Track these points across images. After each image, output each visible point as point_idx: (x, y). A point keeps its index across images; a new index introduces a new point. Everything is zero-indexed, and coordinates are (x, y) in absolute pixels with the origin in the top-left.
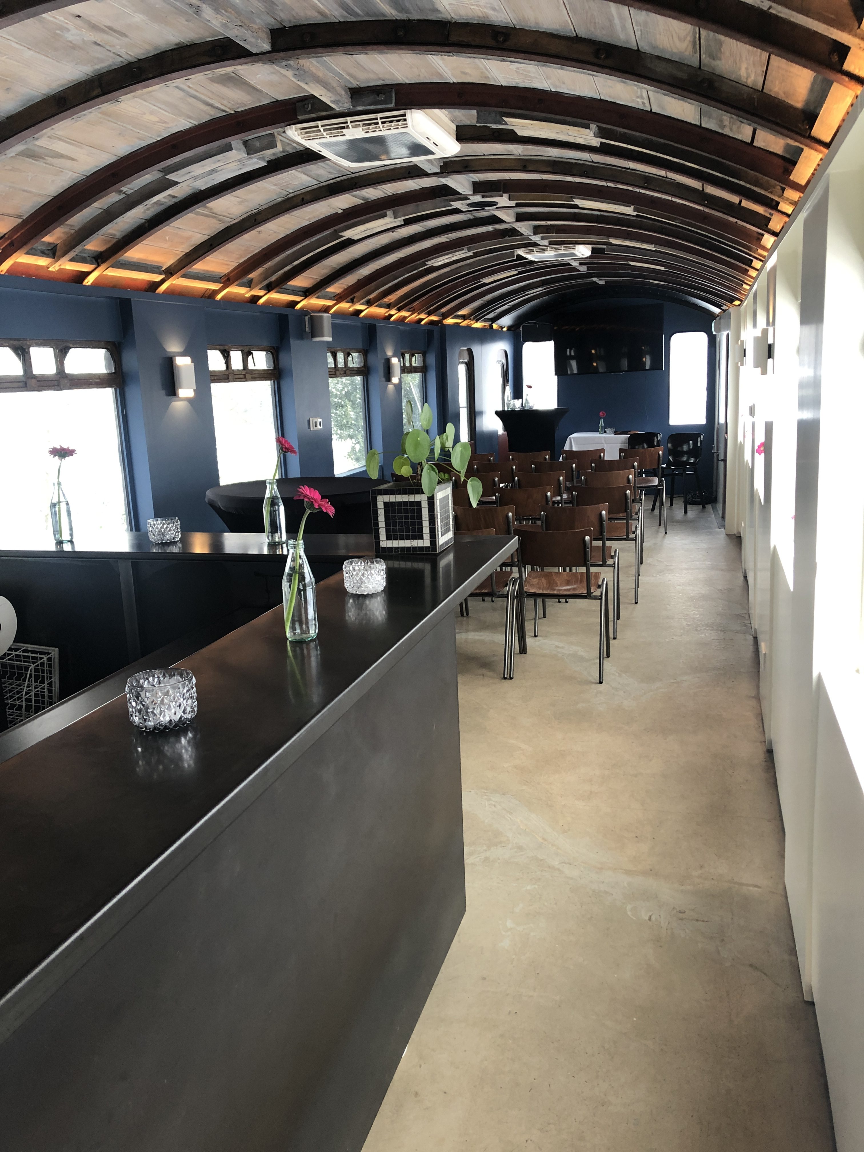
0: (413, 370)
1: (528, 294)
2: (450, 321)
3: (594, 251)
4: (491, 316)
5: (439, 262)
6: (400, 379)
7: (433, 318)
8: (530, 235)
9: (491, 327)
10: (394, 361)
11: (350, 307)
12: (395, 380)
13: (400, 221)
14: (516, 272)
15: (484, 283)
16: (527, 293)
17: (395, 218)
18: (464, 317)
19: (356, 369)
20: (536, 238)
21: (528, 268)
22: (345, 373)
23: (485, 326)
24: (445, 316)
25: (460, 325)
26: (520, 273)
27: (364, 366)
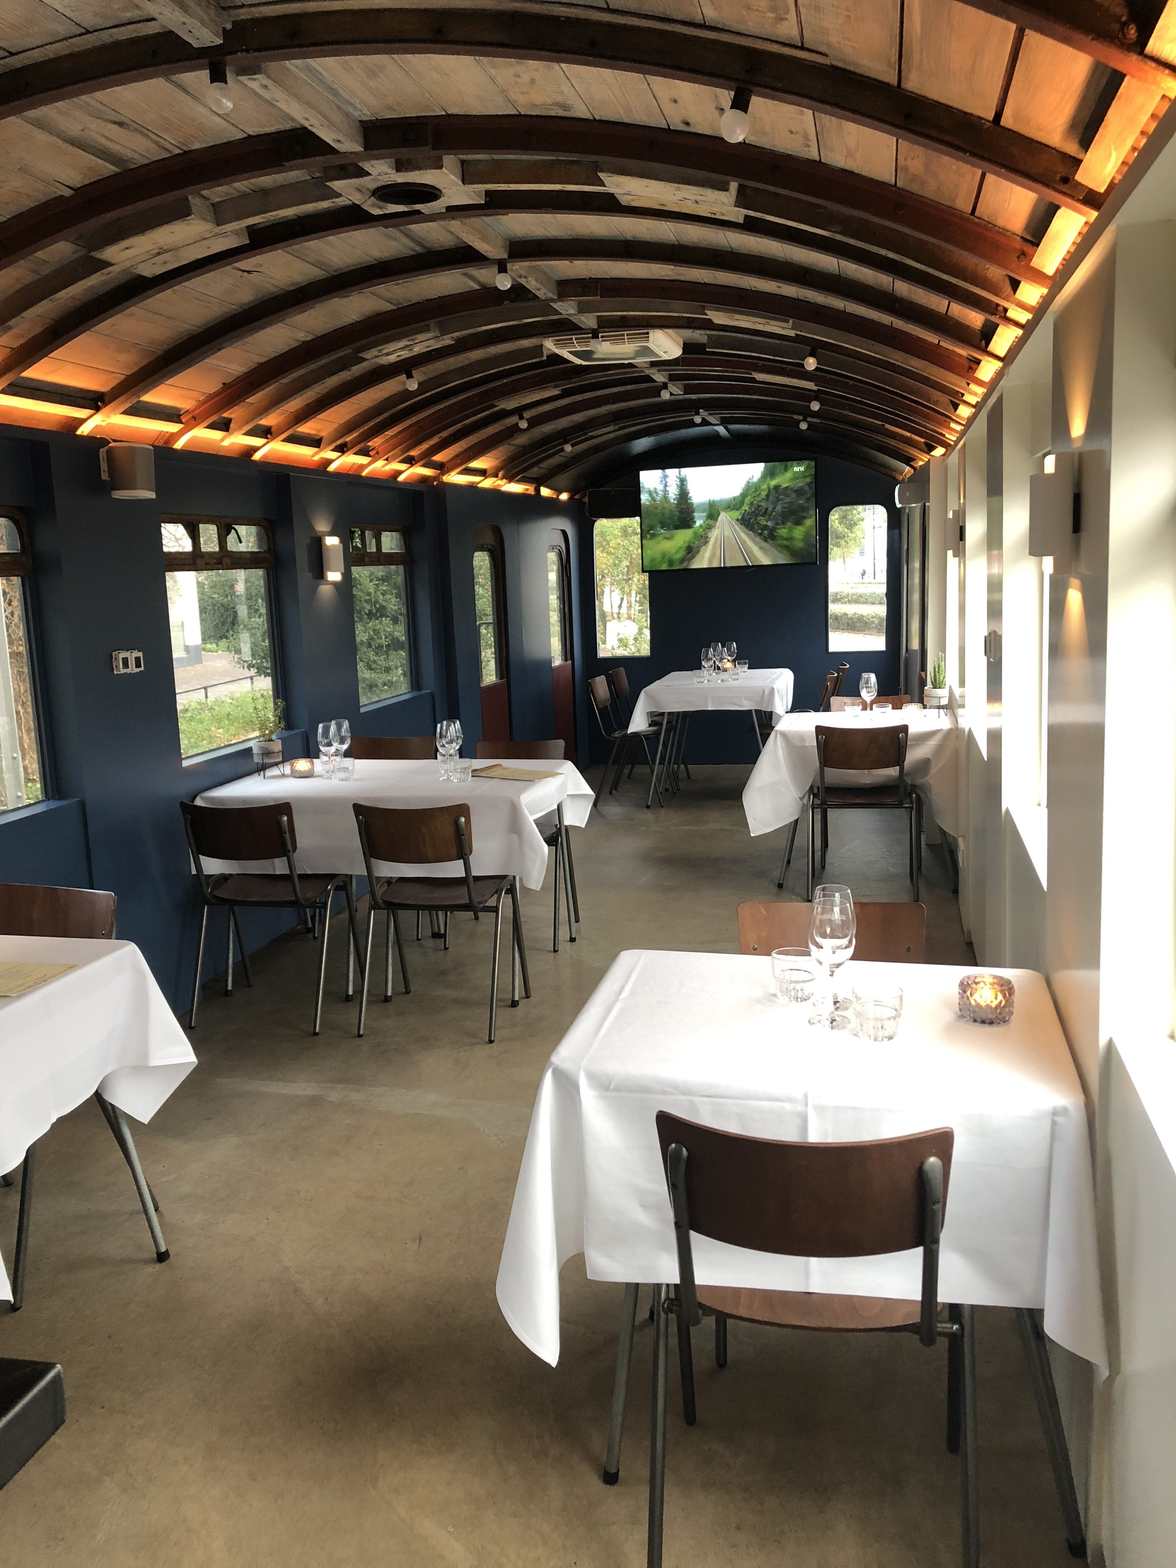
0: (383, 559)
1: (592, 438)
2: (455, 478)
3: (688, 347)
4: (535, 472)
5: (388, 354)
6: (347, 575)
7: (421, 471)
8: (553, 300)
9: (538, 491)
10: (332, 541)
11: (223, 440)
12: (334, 576)
13: (236, 233)
14: (556, 392)
15: (504, 410)
16: (590, 434)
17: (219, 224)
18: (483, 473)
19: (247, 556)
20: (567, 309)
21: (575, 383)
22: (221, 563)
23: (527, 490)
24: (442, 468)
25: (479, 485)
26: (565, 394)
27: (269, 550)
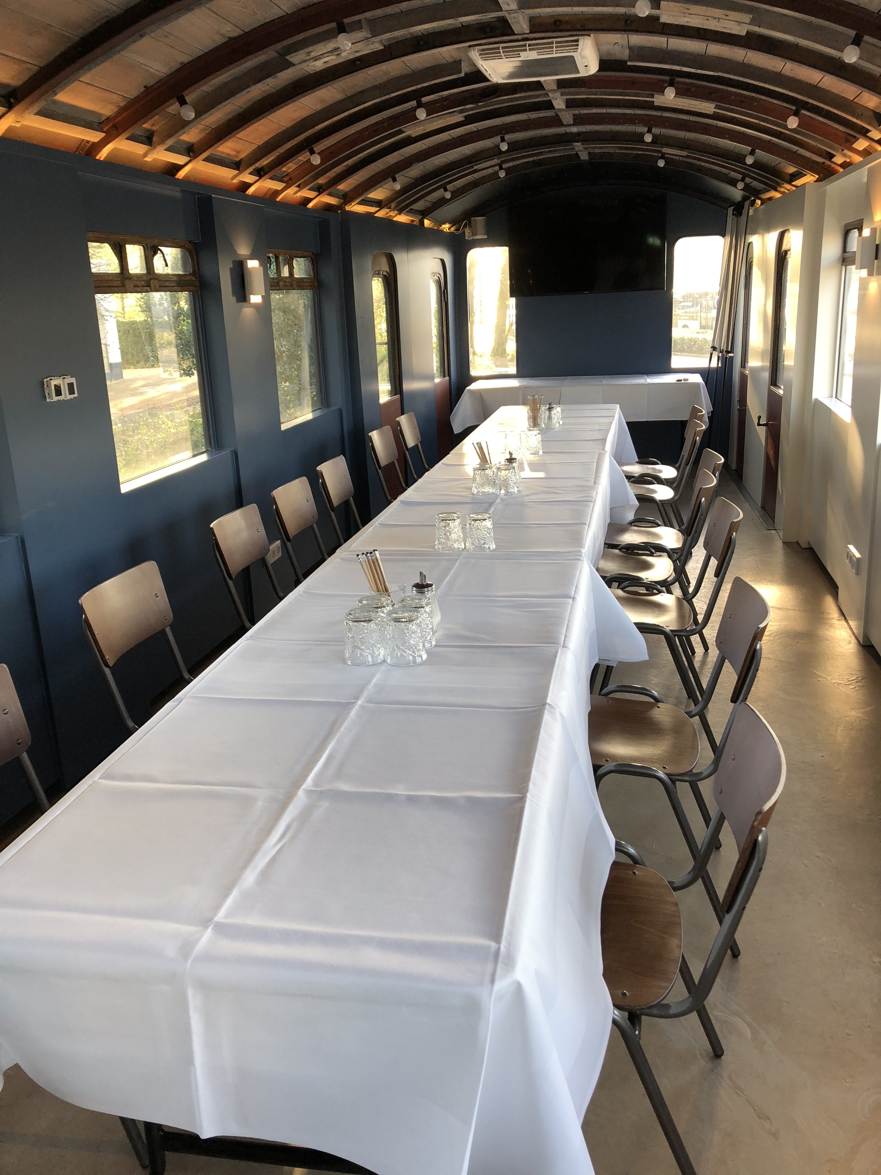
0: (294, 284)
2: (356, 208)
3: (605, 62)
5: (316, 59)
6: (266, 299)
7: (326, 199)
9: (422, 223)
10: (253, 264)
12: (256, 299)
18: (379, 204)
19: (175, 279)
21: (483, 107)
22: (149, 286)
23: (413, 221)
24: (347, 198)
25: (375, 216)
27: (194, 274)
